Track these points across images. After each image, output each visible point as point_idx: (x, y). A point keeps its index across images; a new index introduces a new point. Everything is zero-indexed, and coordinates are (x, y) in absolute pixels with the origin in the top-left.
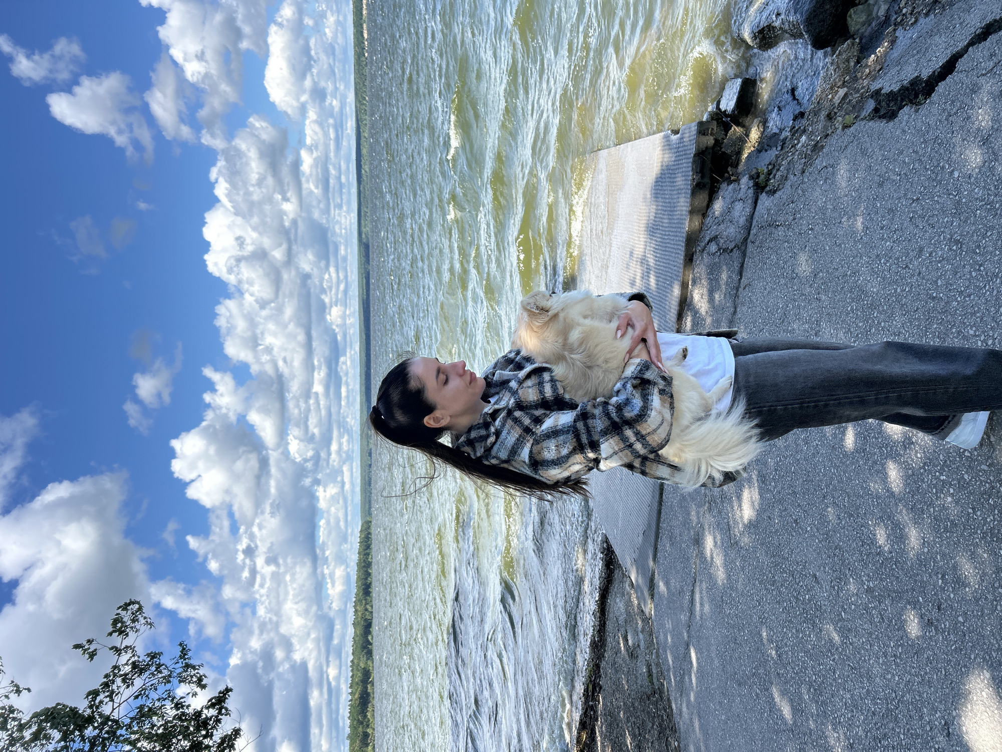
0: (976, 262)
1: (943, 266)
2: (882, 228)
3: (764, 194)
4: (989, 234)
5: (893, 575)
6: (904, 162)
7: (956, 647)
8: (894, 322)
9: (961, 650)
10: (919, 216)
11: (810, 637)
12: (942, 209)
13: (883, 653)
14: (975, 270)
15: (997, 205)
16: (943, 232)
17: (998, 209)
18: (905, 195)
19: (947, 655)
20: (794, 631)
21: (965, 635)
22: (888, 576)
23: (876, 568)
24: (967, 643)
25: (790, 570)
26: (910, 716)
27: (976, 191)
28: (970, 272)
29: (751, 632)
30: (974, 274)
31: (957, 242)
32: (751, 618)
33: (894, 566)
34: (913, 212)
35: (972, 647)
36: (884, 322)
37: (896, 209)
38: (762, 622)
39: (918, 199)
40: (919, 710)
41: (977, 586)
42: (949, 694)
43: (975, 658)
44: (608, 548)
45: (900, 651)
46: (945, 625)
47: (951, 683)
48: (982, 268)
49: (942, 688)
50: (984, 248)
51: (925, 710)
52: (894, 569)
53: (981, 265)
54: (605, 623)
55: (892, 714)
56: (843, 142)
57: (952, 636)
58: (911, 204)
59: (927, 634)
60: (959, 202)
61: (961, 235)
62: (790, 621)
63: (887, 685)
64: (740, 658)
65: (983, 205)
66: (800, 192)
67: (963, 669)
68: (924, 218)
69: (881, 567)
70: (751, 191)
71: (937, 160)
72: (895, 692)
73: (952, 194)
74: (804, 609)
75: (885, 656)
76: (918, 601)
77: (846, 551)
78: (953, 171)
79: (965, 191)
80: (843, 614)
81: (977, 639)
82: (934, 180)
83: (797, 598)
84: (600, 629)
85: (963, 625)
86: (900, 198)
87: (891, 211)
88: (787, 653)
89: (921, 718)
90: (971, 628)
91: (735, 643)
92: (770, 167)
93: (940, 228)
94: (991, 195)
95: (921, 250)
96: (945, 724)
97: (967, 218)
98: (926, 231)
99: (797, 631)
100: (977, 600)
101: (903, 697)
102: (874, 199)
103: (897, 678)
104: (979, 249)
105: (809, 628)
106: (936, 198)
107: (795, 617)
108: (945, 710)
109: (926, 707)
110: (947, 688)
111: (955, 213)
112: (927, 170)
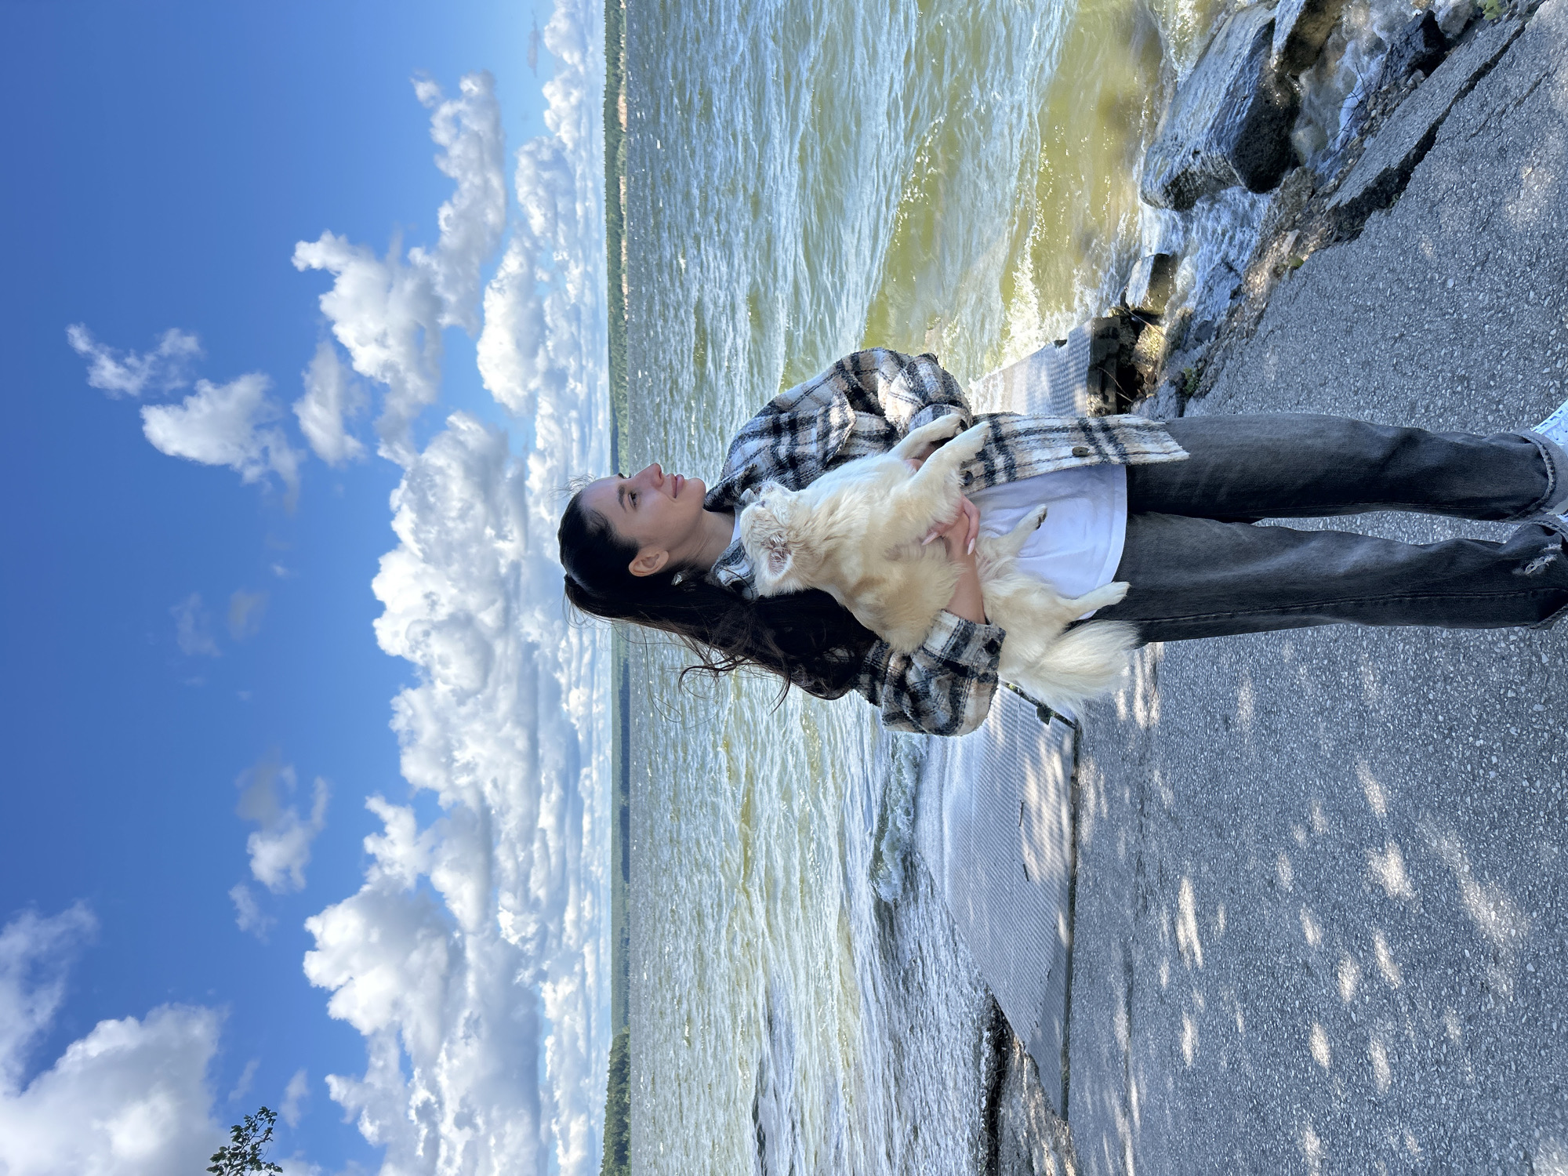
0: (1491, 401)
1: (1446, 421)
2: (1356, 393)
3: (1192, 400)
4: (1505, 354)
5: (1422, 926)
6: (1378, 289)
7: (1528, 1019)
8: (1386, 525)
9: (1537, 1020)
10: (1405, 360)
11: (1307, 1071)
12: (1436, 339)
13: (1420, 1063)
14: (1492, 412)
15: (1512, 309)
16: (1440, 371)
17: (1513, 315)
18: (1384, 335)
19: (1516, 1036)
20: (1282, 1069)
21: (1539, 994)
22: (1414, 929)
23: (1396, 922)
24: (1545, 1005)
25: (1268, 967)
26: (1470, 1160)
27: (1480, 298)
28: (1485, 417)
29: (1217, 1092)
30: (1490, 419)
31: (1462, 379)
32: (1216, 1069)
33: (1422, 910)
34: (1397, 356)
35: (1552, 1010)
36: (1372, 529)
37: (1373, 359)
38: (1233, 1069)
39: (1402, 335)
40: (1481, 1144)
41: (1548, 905)
42: (1525, 1102)
43: (1559, 1028)
44: (997, 1017)
45: (1445, 1051)
46: (1508, 986)
47: (1527, 1082)
48: (1501, 406)
49: (1515, 1095)
50: (1501, 376)
51: (1492, 1141)
52: (1423, 915)
53: (1499, 403)
54: (997, 1150)
55: (1442, 1166)
56: (1292, 289)
57: (1520, 1001)
58: (1392, 346)
59: (1483, 1009)
60: (1458, 322)
61: (1466, 368)
62: (1276, 1054)
63: (1431, 1117)
64: (1205, 1144)
65: (1492, 316)
66: (1240, 379)
67: (1543, 1053)
68: (1413, 359)
69: (1403, 918)
70: (1174, 401)
71: (1422, 272)
72: (1444, 1126)
73: (1448, 313)
74: (1294, 1027)
75: (1423, 1068)
76: (1464, 956)
77: (1349, 908)
78: (1445, 281)
79: (1465, 302)
80: (1353, 1015)
81: (1559, 994)
82: (1420, 302)
83: (1282, 1011)
84: (990, 1160)
85: (1536, 977)
86: (1377, 342)
87: (1366, 364)
88: (1273, 1110)
89: (1487, 1157)
90: (1548, 978)
91: (1195, 1120)
92: (1200, 365)
93: (1435, 367)
94: (1501, 298)
95: (1413, 407)
96: (1525, 1158)
97: (1473, 340)
98: (1417, 377)
99: (1287, 1068)
100: (1551, 928)
101: (1456, 1130)
102: (1341, 354)
103: (1444, 1100)
104: (1494, 380)
105: (1304, 1056)
106: (1426, 327)
107: (1282, 1044)
108: (1522, 1133)
109: (1492, 1137)
110: (1522, 1092)
111: (1455, 339)
112: (1408, 289)
